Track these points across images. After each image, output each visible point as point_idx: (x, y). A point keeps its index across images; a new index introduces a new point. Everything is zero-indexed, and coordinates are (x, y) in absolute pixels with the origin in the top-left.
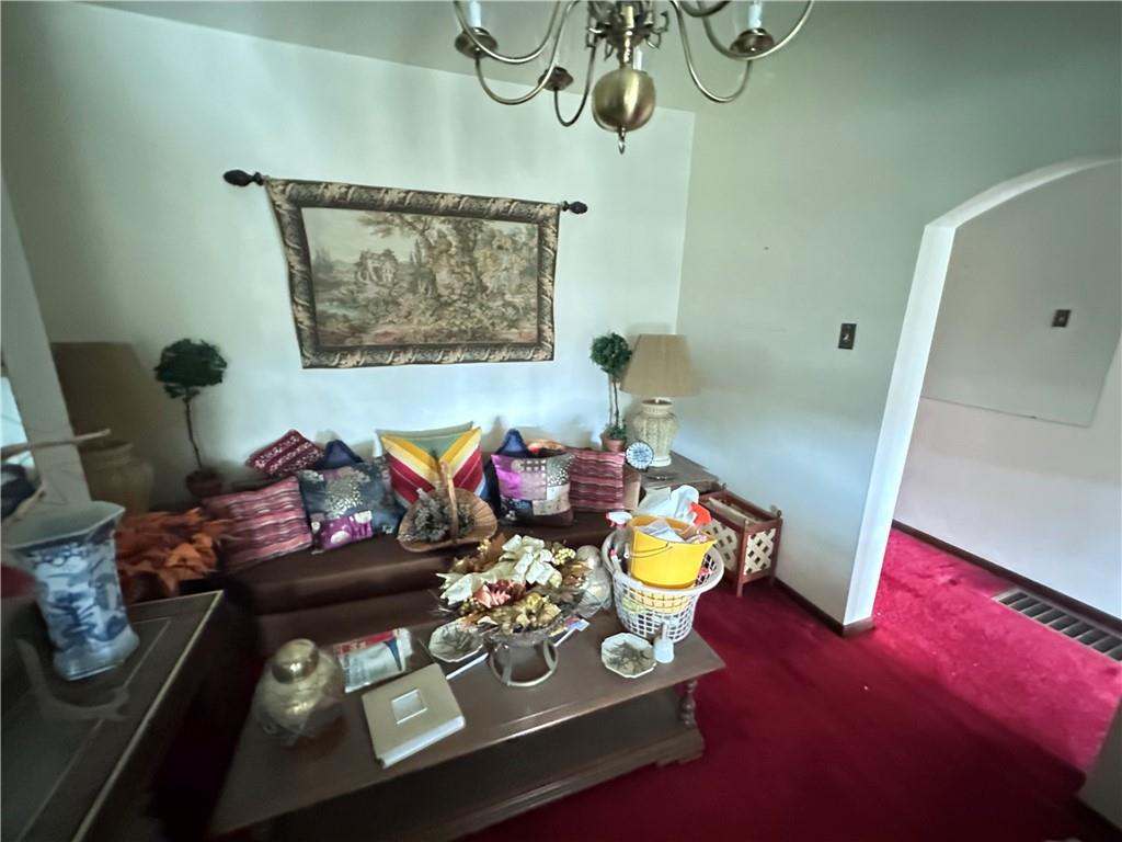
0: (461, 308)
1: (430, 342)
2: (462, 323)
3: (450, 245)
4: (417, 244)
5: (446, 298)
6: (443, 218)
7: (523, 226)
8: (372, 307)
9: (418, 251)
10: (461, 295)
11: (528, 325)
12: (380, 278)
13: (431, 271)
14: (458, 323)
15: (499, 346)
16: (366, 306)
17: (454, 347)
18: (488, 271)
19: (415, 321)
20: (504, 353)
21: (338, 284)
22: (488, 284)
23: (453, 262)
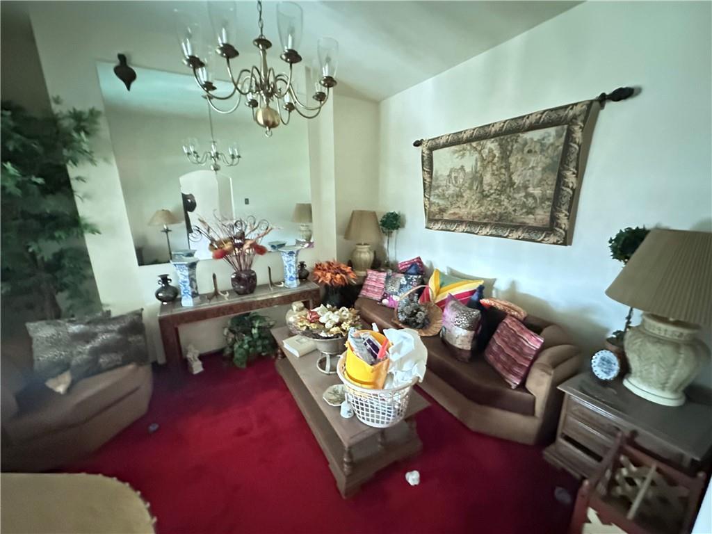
0: (495, 199)
1: (476, 220)
2: (493, 209)
3: (494, 156)
4: (476, 160)
5: (487, 192)
6: (493, 139)
7: (552, 131)
8: (450, 199)
9: (477, 164)
10: (496, 190)
11: (542, 213)
12: (456, 182)
13: (481, 175)
14: (491, 209)
15: (516, 228)
16: (448, 198)
17: (486, 225)
18: (517, 171)
19: (469, 207)
20: (519, 233)
21: (438, 187)
22: (516, 181)
23: (494, 168)
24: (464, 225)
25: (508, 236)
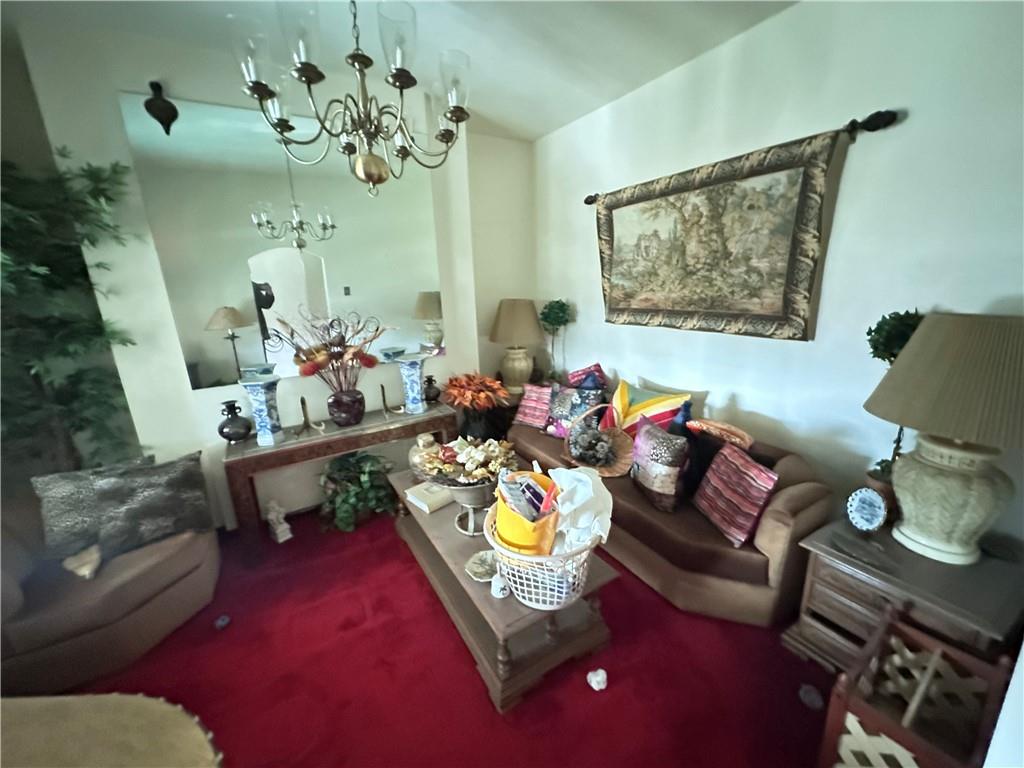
0: (703, 277)
1: (677, 308)
2: (702, 292)
3: (701, 215)
4: (675, 222)
5: (691, 268)
6: (698, 191)
7: (782, 176)
8: (640, 279)
9: (676, 227)
10: (705, 264)
11: (771, 295)
12: (648, 255)
13: (683, 243)
14: (698, 291)
15: (735, 317)
16: (636, 278)
17: (690, 315)
18: (734, 236)
19: (667, 289)
20: (740, 325)
21: (622, 262)
22: (732, 250)
23: (702, 232)
24: (661, 316)
25: (724, 329)
